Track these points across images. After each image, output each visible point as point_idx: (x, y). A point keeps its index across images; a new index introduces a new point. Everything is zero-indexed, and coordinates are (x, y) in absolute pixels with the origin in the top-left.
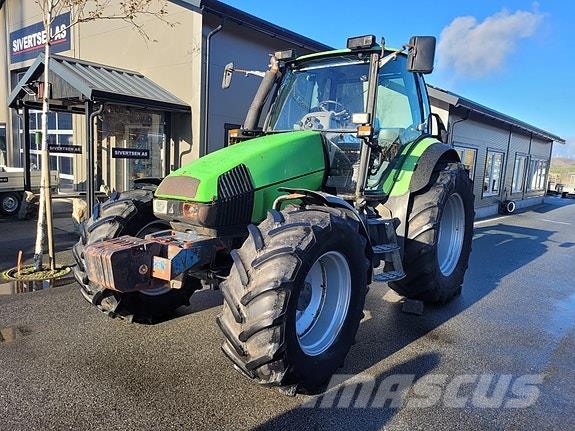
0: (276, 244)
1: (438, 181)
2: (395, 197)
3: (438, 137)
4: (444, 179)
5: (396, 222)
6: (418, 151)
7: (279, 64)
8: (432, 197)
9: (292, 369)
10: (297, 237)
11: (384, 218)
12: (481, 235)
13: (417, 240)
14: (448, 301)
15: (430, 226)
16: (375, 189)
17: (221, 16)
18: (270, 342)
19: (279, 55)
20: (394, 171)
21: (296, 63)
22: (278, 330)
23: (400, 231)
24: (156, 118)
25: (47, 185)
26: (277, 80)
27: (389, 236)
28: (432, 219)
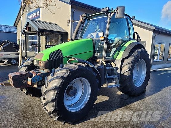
0: (57, 75)
1: (133, 55)
2: (117, 60)
3: (137, 40)
4: (135, 54)
5: (117, 68)
6: (127, 45)
7: (83, 18)
8: (130, 60)
9: (61, 116)
10: (64, 73)
11: (113, 67)
12: (164, 73)
13: (124, 74)
14: (138, 95)
15: (128, 70)
16: (111, 57)
17: (76, 5)
18: (52, 107)
19: (83, 15)
20: (118, 51)
21: (88, 17)
22: (54, 103)
23: (119, 71)
24: (60, 36)
25: (21, 56)
26: (82, 23)
27: (115, 73)
28: (129, 67)
